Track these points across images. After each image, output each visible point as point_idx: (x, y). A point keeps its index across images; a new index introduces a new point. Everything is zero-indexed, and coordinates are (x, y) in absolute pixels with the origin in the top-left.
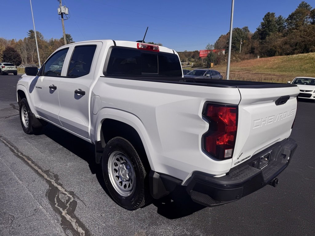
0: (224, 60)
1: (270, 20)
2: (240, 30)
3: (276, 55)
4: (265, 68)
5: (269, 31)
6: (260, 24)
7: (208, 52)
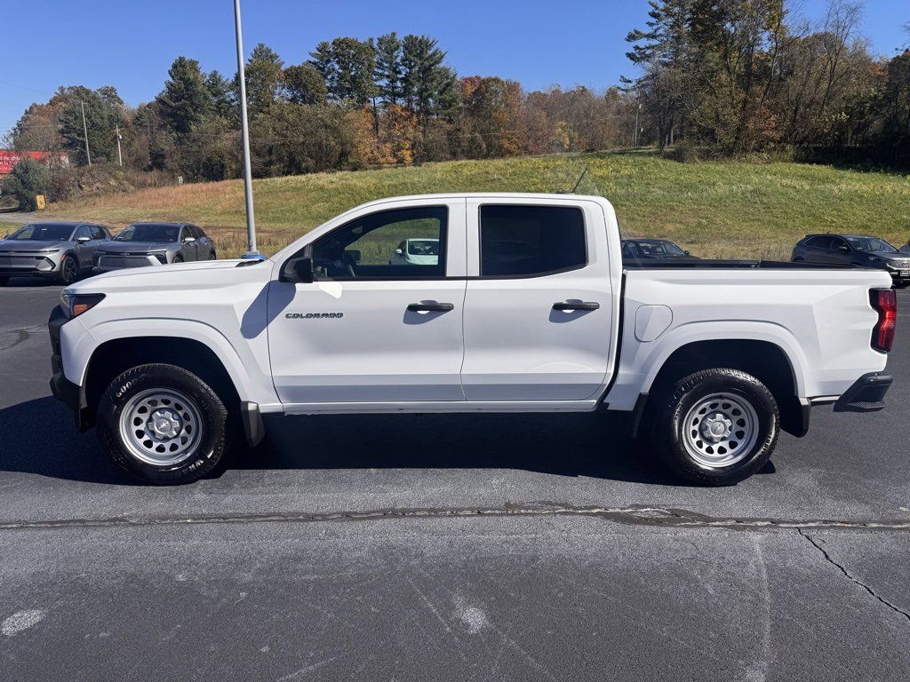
0: (81, 188)
1: (189, 79)
2: (91, 96)
3: (225, 176)
4: (219, 211)
5: (195, 111)
6: (164, 87)
7: (13, 158)
